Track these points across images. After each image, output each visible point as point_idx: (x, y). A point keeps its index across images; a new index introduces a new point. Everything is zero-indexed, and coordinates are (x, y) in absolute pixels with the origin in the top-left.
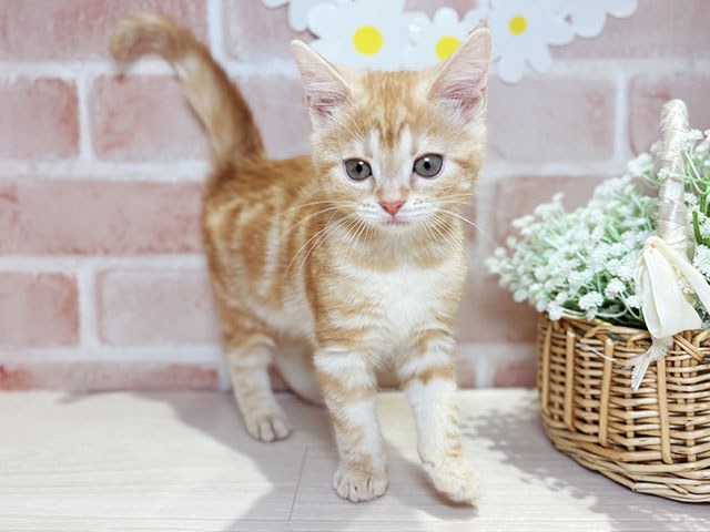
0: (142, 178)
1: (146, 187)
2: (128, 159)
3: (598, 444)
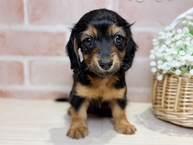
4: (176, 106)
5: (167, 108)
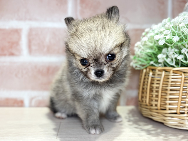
3: (157, 109)
4: (159, 104)
5: (152, 105)
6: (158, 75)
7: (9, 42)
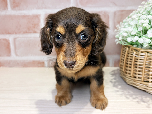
0: (23, 14)
1: (24, 16)
2: (20, 10)
6: (141, 55)
7: (33, 24)
